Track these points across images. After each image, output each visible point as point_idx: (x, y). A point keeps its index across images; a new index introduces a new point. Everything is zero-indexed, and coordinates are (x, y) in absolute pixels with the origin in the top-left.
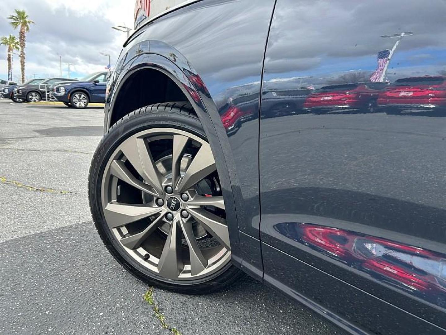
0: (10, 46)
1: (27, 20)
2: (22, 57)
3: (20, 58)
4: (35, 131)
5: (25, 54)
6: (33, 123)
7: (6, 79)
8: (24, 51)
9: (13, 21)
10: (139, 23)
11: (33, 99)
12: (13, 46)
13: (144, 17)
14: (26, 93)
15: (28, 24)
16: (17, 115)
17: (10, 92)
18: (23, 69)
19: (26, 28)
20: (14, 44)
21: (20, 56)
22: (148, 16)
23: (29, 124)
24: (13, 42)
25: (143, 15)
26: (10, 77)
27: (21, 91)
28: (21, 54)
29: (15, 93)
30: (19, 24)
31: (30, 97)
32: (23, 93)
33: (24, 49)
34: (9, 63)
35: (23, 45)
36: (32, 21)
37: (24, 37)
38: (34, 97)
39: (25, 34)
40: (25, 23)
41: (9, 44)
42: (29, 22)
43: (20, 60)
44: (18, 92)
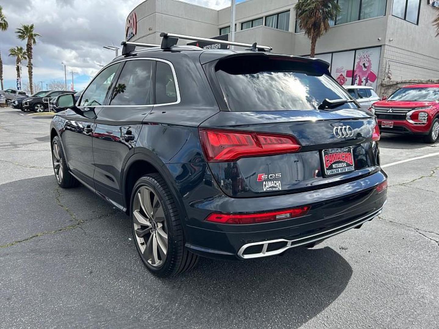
0: (18, 57)
1: (33, 33)
2: (30, 67)
3: (28, 68)
4: (35, 139)
5: (32, 64)
6: (36, 132)
7: (15, 88)
8: (31, 62)
9: (20, 34)
10: (129, 39)
11: (39, 110)
12: (21, 56)
13: (132, 35)
14: (33, 104)
15: (34, 37)
16: (25, 126)
17: (20, 104)
18: (31, 78)
19: (32, 41)
20: (22, 55)
21: (27, 66)
22: (136, 34)
23: (33, 134)
24: (21, 52)
25: (132, 33)
26: (19, 86)
27: (28, 103)
28: (29, 65)
29: (24, 105)
30: (26, 37)
31: (36, 108)
32: (30, 104)
33: (32, 60)
34: (18, 72)
35: (30, 56)
36: (38, 34)
37: (31, 49)
38: (39, 108)
39: (32, 46)
40: (31, 37)
41: (17, 55)
42: (35, 35)
43: (28, 69)
44: (26, 103)
